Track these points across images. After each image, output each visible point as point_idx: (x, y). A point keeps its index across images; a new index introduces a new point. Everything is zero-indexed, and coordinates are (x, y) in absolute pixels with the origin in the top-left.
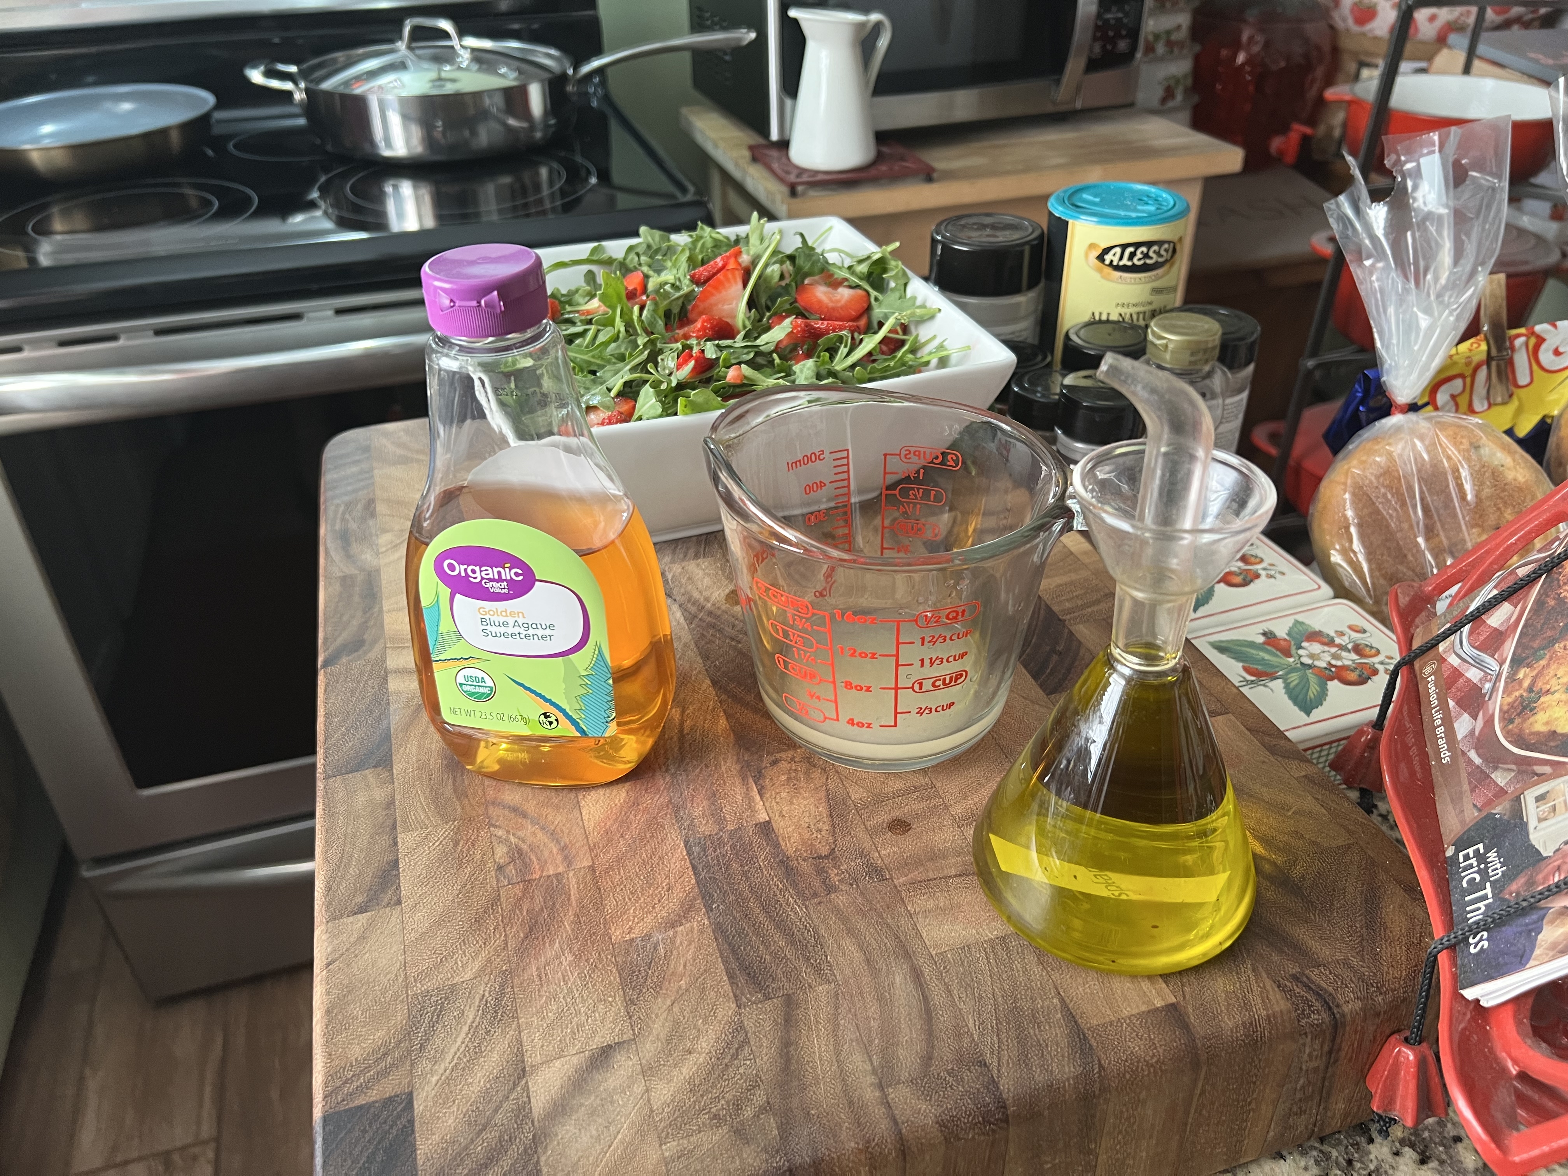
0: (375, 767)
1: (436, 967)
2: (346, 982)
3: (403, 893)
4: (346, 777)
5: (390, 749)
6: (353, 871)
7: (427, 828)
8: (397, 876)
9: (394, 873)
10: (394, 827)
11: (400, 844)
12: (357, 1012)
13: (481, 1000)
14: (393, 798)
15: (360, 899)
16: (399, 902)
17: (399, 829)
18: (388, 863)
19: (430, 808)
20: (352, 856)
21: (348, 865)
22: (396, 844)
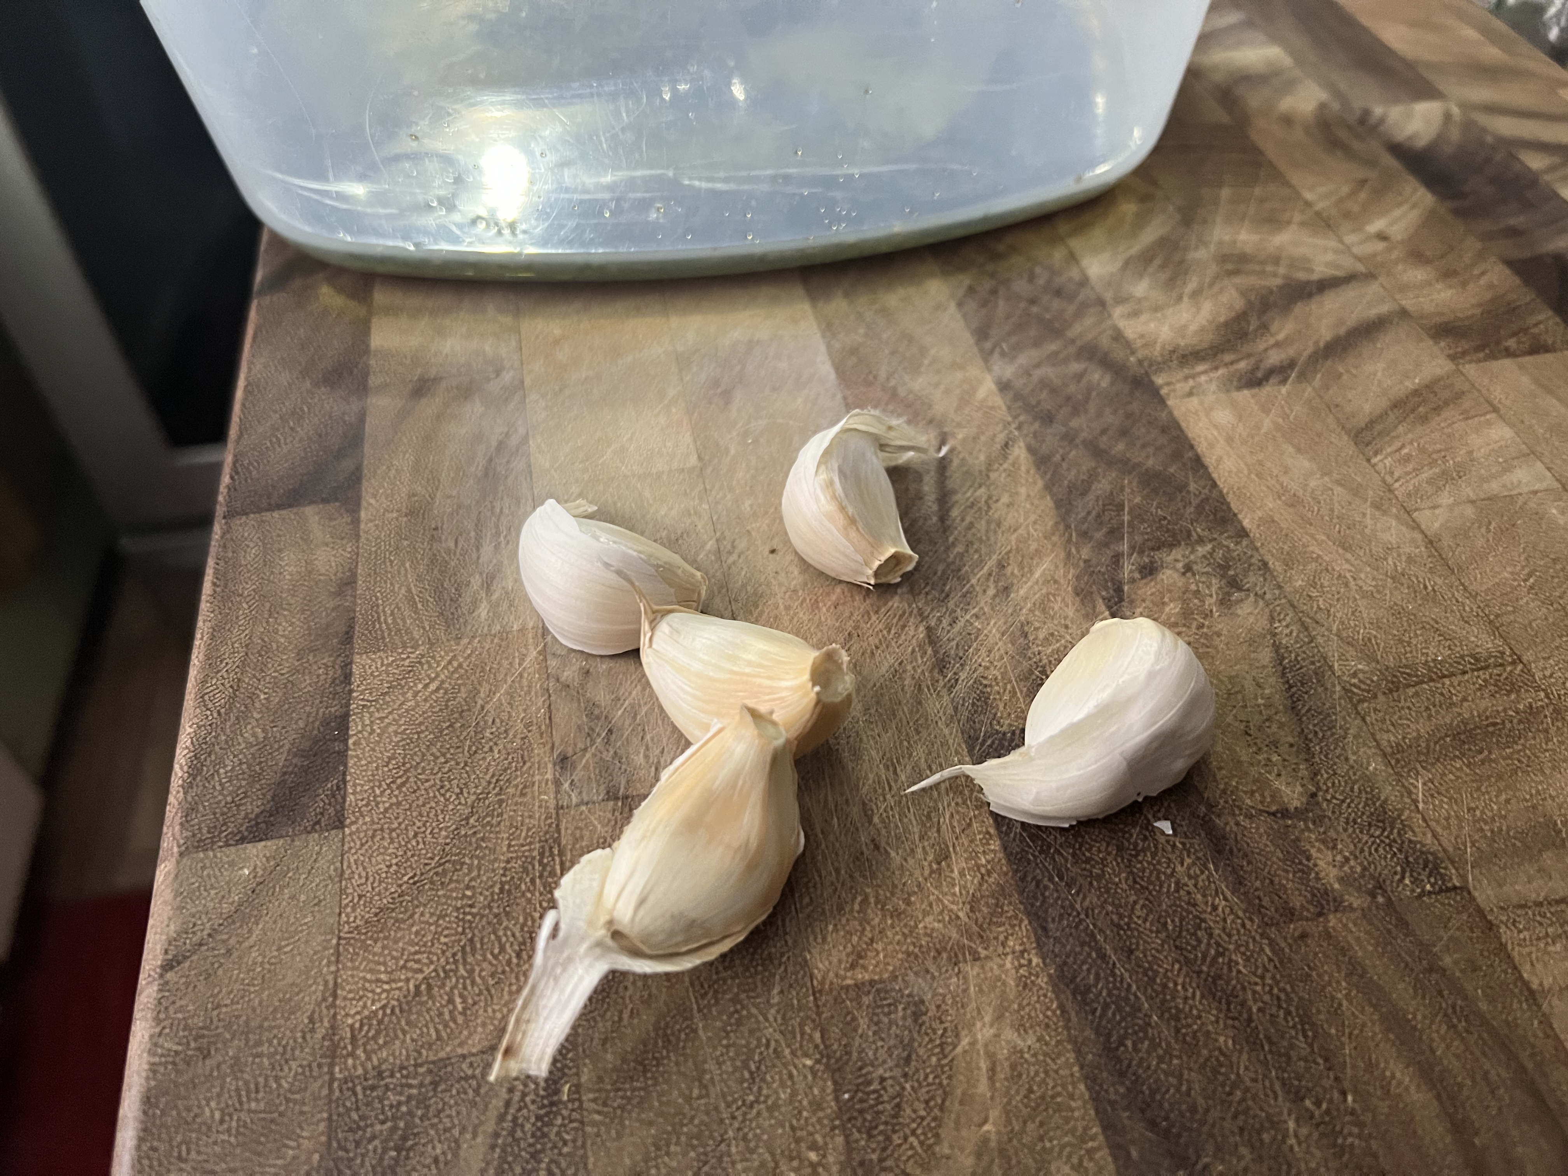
0: (325, 501)
1: (404, 1007)
2: (198, 1022)
3: (350, 798)
4: (267, 516)
5: (359, 468)
6: (252, 731)
7: (415, 647)
8: (343, 756)
9: (337, 746)
10: (348, 638)
11: (356, 680)
12: (211, 1112)
13: (501, 1118)
14: (354, 575)
15: (253, 806)
16: (339, 823)
17: (357, 643)
18: (326, 723)
19: (425, 602)
20: (253, 697)
21: (243, 717)
22: (347, 677)
